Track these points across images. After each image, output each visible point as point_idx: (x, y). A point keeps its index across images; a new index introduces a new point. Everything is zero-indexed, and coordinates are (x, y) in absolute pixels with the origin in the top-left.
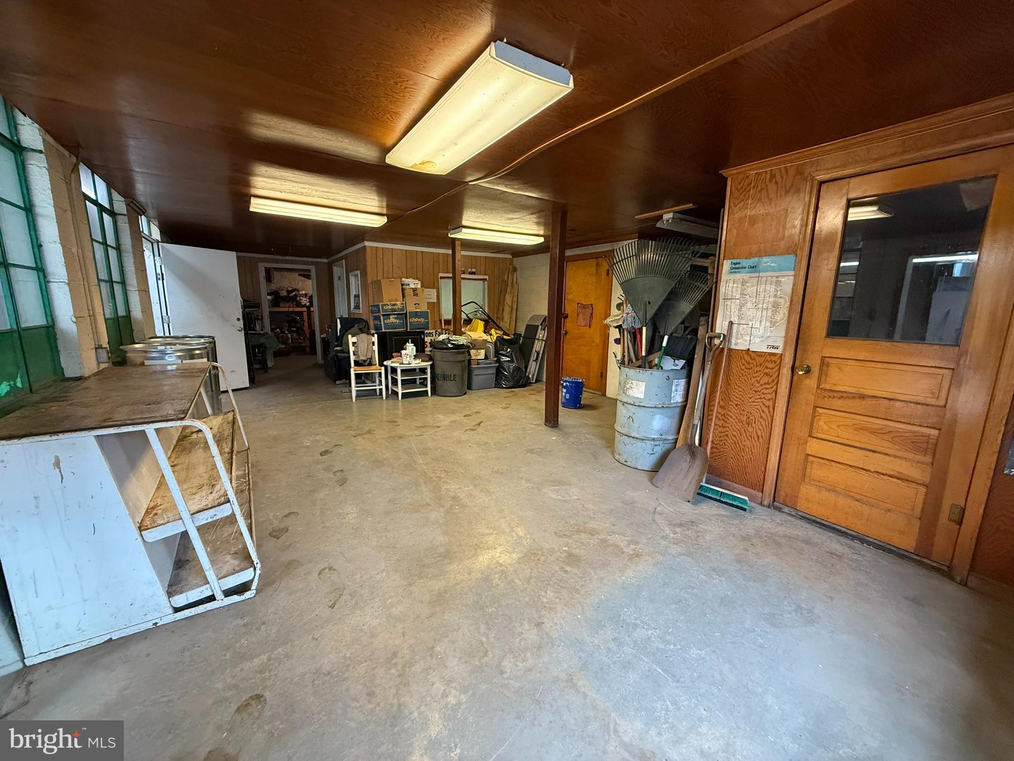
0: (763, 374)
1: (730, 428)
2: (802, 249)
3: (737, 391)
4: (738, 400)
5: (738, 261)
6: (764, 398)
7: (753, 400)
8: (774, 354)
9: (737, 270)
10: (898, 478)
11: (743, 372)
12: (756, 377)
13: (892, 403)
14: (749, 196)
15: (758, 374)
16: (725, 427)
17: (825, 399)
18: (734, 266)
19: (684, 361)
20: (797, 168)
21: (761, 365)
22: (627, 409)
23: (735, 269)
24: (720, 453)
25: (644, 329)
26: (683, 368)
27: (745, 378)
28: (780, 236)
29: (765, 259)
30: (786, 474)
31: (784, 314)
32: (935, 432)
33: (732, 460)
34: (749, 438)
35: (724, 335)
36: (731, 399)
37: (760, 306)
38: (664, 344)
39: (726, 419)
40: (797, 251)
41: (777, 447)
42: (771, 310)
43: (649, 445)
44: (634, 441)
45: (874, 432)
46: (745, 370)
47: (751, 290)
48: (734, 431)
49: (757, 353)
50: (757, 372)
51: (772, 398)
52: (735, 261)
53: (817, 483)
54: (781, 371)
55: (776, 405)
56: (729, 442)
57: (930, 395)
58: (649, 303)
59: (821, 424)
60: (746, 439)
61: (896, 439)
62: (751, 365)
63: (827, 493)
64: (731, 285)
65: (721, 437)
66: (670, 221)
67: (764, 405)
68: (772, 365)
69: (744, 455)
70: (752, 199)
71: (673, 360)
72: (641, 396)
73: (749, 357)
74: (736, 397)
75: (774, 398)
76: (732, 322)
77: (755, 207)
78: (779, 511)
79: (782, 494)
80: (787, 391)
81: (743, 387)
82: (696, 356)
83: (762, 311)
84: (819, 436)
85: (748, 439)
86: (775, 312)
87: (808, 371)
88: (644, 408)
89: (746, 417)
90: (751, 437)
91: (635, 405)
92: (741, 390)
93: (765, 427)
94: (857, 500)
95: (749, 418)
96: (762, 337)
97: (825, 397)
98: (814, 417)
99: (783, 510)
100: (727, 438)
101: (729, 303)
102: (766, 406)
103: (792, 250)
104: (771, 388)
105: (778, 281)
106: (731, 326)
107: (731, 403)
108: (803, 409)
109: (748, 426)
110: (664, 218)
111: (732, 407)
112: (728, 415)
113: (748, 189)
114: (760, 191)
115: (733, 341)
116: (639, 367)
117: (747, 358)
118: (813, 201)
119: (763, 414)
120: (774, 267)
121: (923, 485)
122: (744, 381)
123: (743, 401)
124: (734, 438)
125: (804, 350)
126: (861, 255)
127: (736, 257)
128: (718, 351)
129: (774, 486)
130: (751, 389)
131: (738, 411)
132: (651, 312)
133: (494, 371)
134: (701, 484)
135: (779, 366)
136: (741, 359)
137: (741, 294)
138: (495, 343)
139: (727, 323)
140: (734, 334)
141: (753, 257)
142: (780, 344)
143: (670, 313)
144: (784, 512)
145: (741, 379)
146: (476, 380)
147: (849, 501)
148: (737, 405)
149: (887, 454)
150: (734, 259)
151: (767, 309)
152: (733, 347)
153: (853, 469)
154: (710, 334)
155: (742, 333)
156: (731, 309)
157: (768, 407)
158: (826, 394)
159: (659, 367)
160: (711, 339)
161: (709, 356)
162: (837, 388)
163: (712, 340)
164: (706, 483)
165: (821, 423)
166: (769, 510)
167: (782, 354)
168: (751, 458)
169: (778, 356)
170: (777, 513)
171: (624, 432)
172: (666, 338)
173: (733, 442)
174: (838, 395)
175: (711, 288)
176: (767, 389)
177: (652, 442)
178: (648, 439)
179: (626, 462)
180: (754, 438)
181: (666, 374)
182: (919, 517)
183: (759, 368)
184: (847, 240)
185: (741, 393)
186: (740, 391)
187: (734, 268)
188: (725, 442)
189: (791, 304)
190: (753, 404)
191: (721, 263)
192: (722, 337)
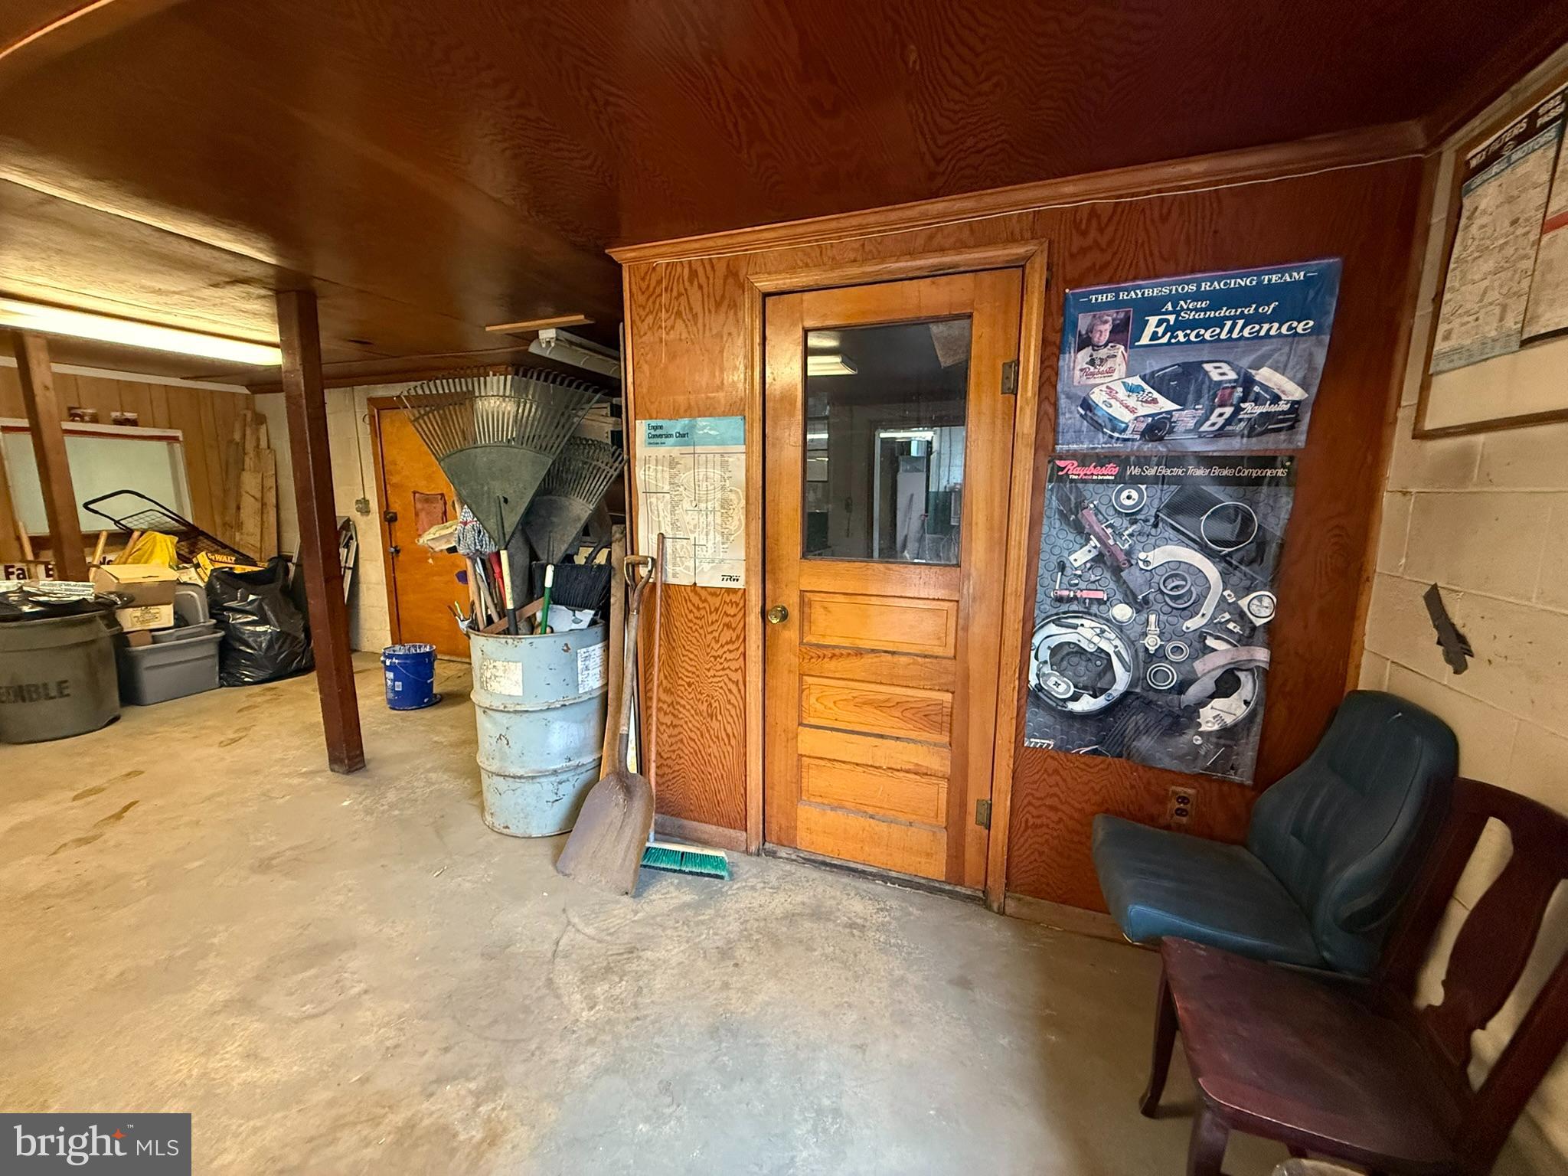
0: (721, 626)
1: (685, 726)
2: (752, 407)
3: (686, 659)
4: (690, 675)
5: (659, 422)
6: (729, 668)
7: (712, 673)
8: (734, 591)
9: (659, 440)
10: (915, 774)
11: (691, 625)
12: (712, 632)
13: (896, 658)
14: (660, 305)
15: (715, 627)
16: (675, 726)
17: (812, 660)
18: (653, 432)
19: (593, 612)
20: (728, 265)
21: (717, 610)
22: (495, 723)
23: (657, 436)
24: (676, 774)
25: (504, 554)
26: (593, 623)
27: (696, 634)
28: (718, 381)
29: (702, 422)
30: (776, 793)
31: (740, 520)
32: (948, 697)
33: (694, 783)
34: (715, 739)
35: (653, 559)
36: (680, 675)
37: (703, 506)
38: (548, 583)
39: (676, 712)
40: (744, 410)
41: (757, 750)
42: (719, 513)
43: (548, 784)
44: (517, 784)
45: (880, 706)
46: (695, 620)
47: (686, 477)
48: (691, 731)
49: (709, 590)
50: (712, 623)
51: (740, 667)
52: (653, 423)
53: (819, 800)
54: (747, 619)
55: (748, 679)
56: (687, 752)
57: (936, 642)
58: (506, 501)
59: (811, 701)
60: (712, 744)
61: (907, 714)
62: (703, 612)
63: (833, 813)
64: (653, 467)
65: (672, 745)
66: (553, 345)
67: (730, 679)
68: (732, 611)
69: (711, 771)
70: (667, 311)
71: (571, 613)
72: (518, 691)
73: (698, 598)
74: (687, 670)
75: (743, 667)
76: (662, 534)
77: (673, 327)
78: (773, 857)
79: (774, 827)
80: (760, 653)
81: (696, 652)
82: (612, 600)
83: (707, 515)
84: (813, 721)
85: (714, 743)
86: (726, 517)
87: (784, 616)
88: (527, 715)
89: (705, 704)
90: (718, 738)
91: (508, 712)
92: (692, 656)
93: (736, 719)
94: (872, 817)
95: (711, 704)
96: (713, 562)
97: (812, 658)
98: (802, 691)
99: (778, 855)
100: (681, 746)
101: (654, 500)
102: (733, 682)
103: (735, 409)
104: (737, 649)
105: (724, 461)
106: (663, 543)
107: (680, 682)
108: (785, 682)
109: (712, 719)
110: (540, 337)
111: (683, 689)
112: (678, 703)
113: (658, 291)
114: (677, 298)
115: (669, 568)
116: (507, 632)
117: (696, 600)
118: (758, 323)
119: (730, 696)
120: (714, 437)
121: (943, 777)
122: (695, 641)
123: (698, 676)
124: (692, 744)
125: (776, 582)
126: (828, 424)
127: (655, 416)
128: (647, 590)
129: (761, 818)
130: (708, 654)
131: (692, 695)
132: (512, 520)
133: (213, 650)
134: (648, 845)
135: (743, 611)
136: (686, 601)
137: (671, 484)
138: (209, 588)
139: (655, 537)
140: (669, 557)
141: (681, 418)
142: (741, 573)
143: (555, 519)
144: (781, 858)
145: (690, 638)
146: (150, 680)
147: (864, 822)
148: (689, 685)
149: (898, 738)
150: (651, 418)
151: (714, 510)
152: (671, 580)
153: (861, 769)
154: (630, 558)
155: (682, 554)
156: (658, 510)
157: (737, 683)
158: (815, 651)
159: (546, 628)
160: (634, 566)
161: (634, 599)
162: (827, 641)
163: (636, 569)
164: (656, 840)
165: (813, 700)
166: (759, 859)
167: (745, 590)
168: (722, 776)
169: (740, 593)
170: (771, 862)
171: (493, 770)
172: (550, 570)
173: (692, 750)
174: (829, 653)
175: (622, 472)
176: (731, 651)
177: (553, 779)
178: (543, 774)
179: (507, 827)
180: (723, 740)
181: (561, 642)
182: (944, 825)
183: (714, 617)
184: (811, 401)
185: (693, 663)
186: (691, 660)
187: (654, 436)
188: (680, 752)
189: (747, 503)
190: (714, 680)
191: (631, 424)
192: (650, 564)
